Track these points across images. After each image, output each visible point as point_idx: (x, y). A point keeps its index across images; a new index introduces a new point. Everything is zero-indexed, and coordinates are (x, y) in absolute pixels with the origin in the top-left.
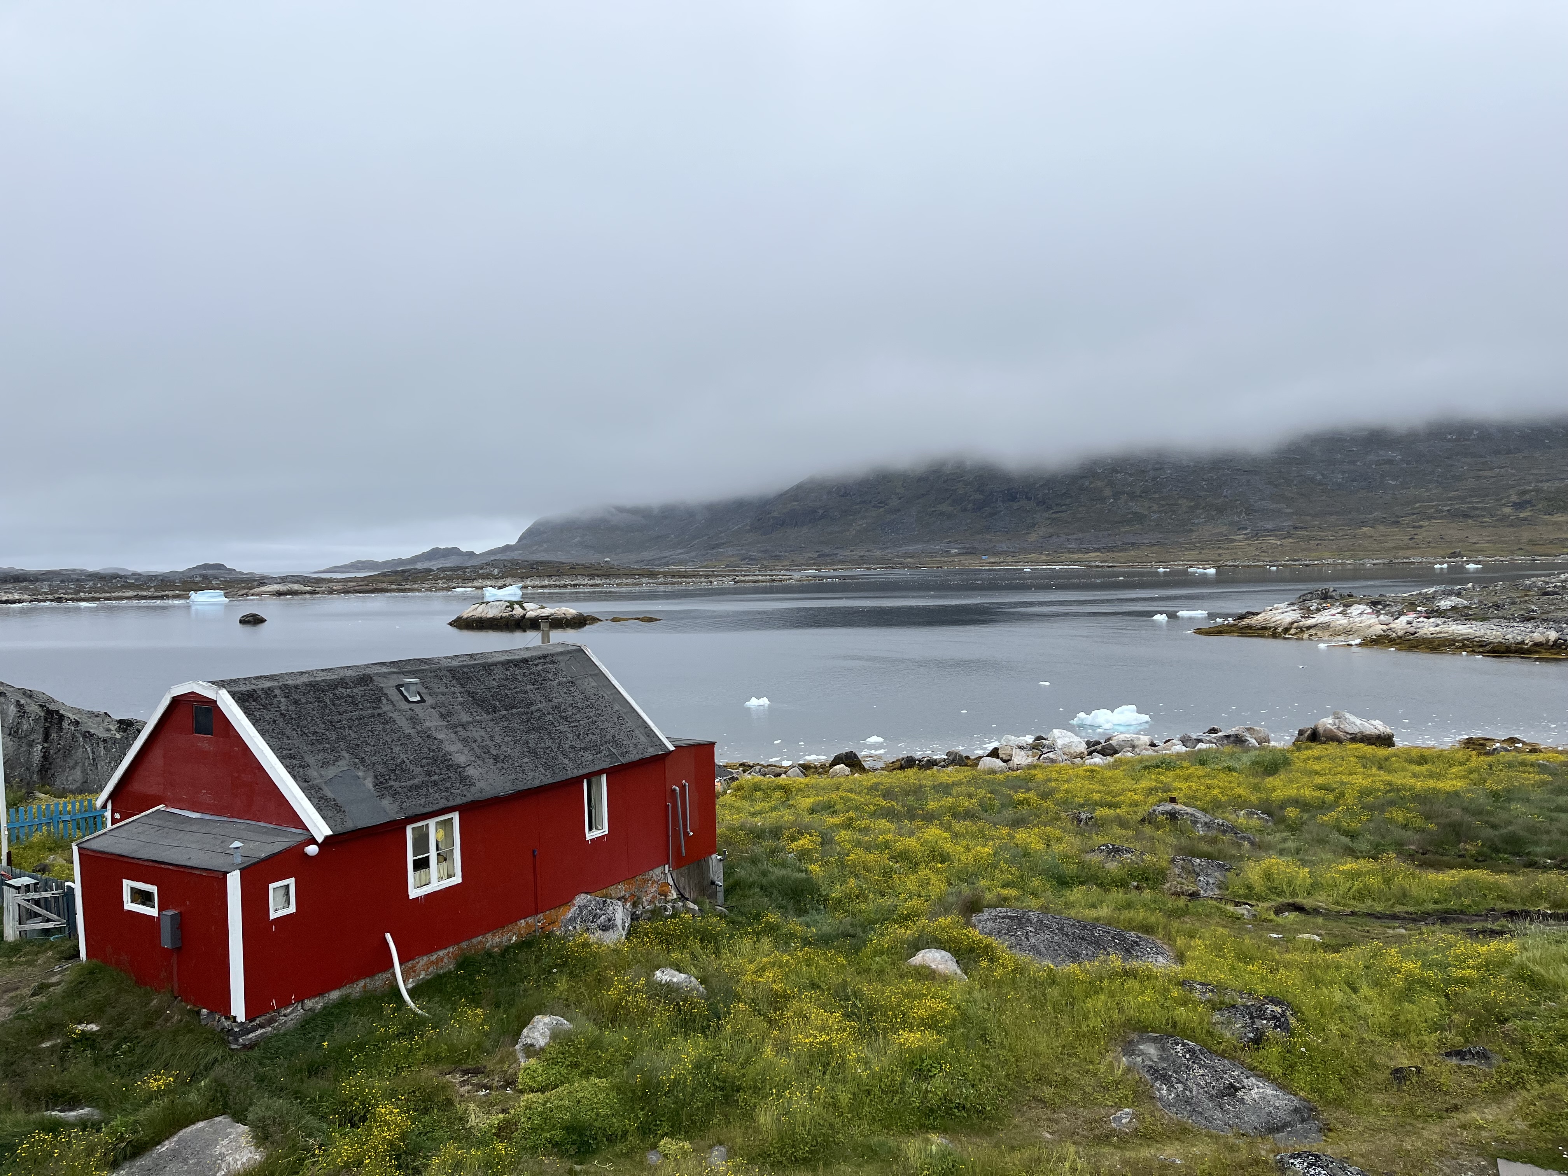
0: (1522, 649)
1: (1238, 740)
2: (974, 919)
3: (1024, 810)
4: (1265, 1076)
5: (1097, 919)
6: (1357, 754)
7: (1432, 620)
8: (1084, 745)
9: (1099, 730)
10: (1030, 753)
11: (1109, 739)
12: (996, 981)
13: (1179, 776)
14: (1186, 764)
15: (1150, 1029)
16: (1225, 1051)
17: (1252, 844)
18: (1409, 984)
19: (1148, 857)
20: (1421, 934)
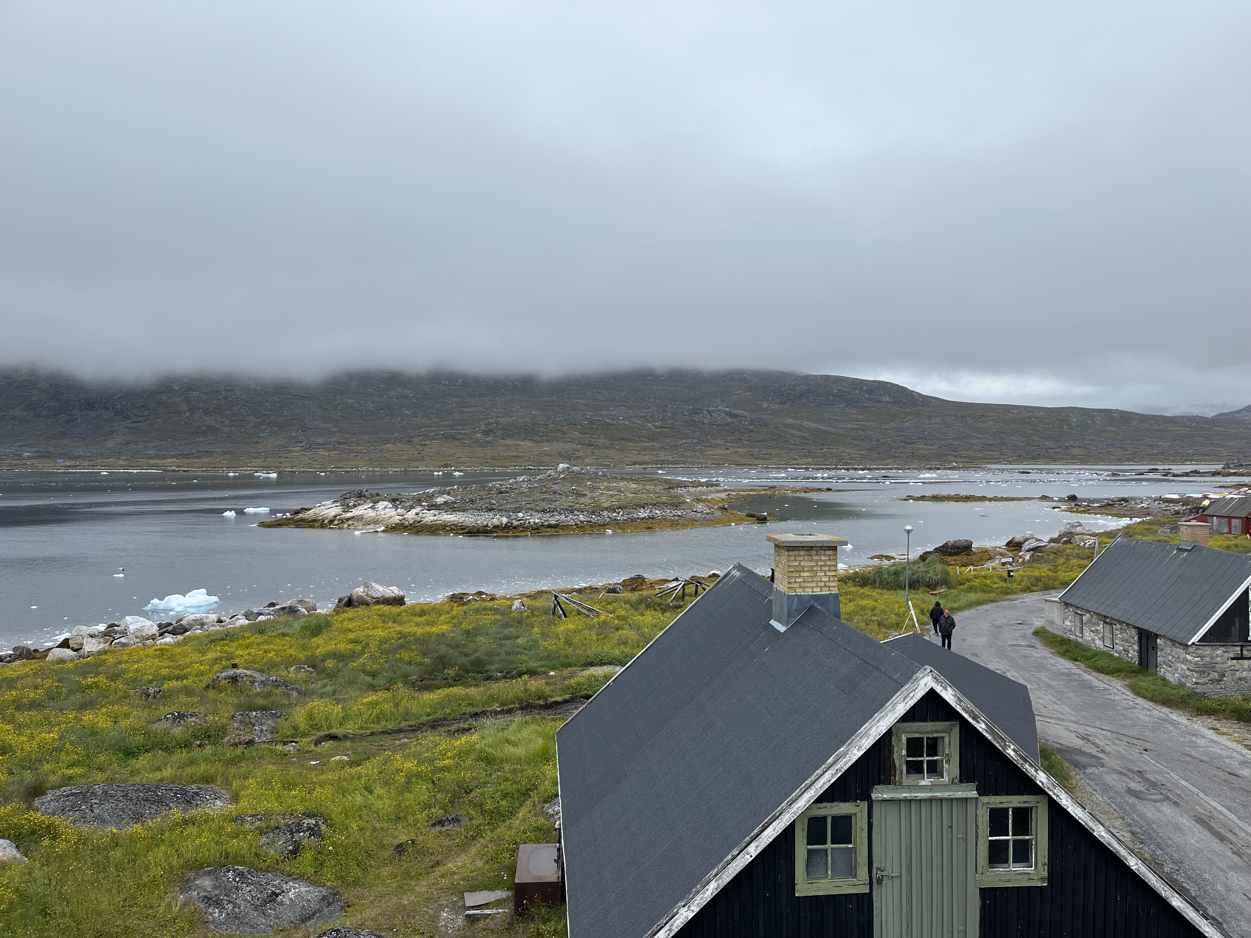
0: (486, 530)
1: (292, 610)
2: (37, 802)
3: (93, 693)
4: (301, 878)
5: (161, 780)
6: (379, 613)
7: (432, 512)
8: (156, 628)
9: (171, 613)
10: (102, 640)
11: (181, 620)
12: (59, 856)
13: (241, 645)
14: (246, 634)
15: (206, 865)
16: (268, 867)
17: (300, 692)
18: (409, 779)
19: (210, 718)
20: (418, 740)
